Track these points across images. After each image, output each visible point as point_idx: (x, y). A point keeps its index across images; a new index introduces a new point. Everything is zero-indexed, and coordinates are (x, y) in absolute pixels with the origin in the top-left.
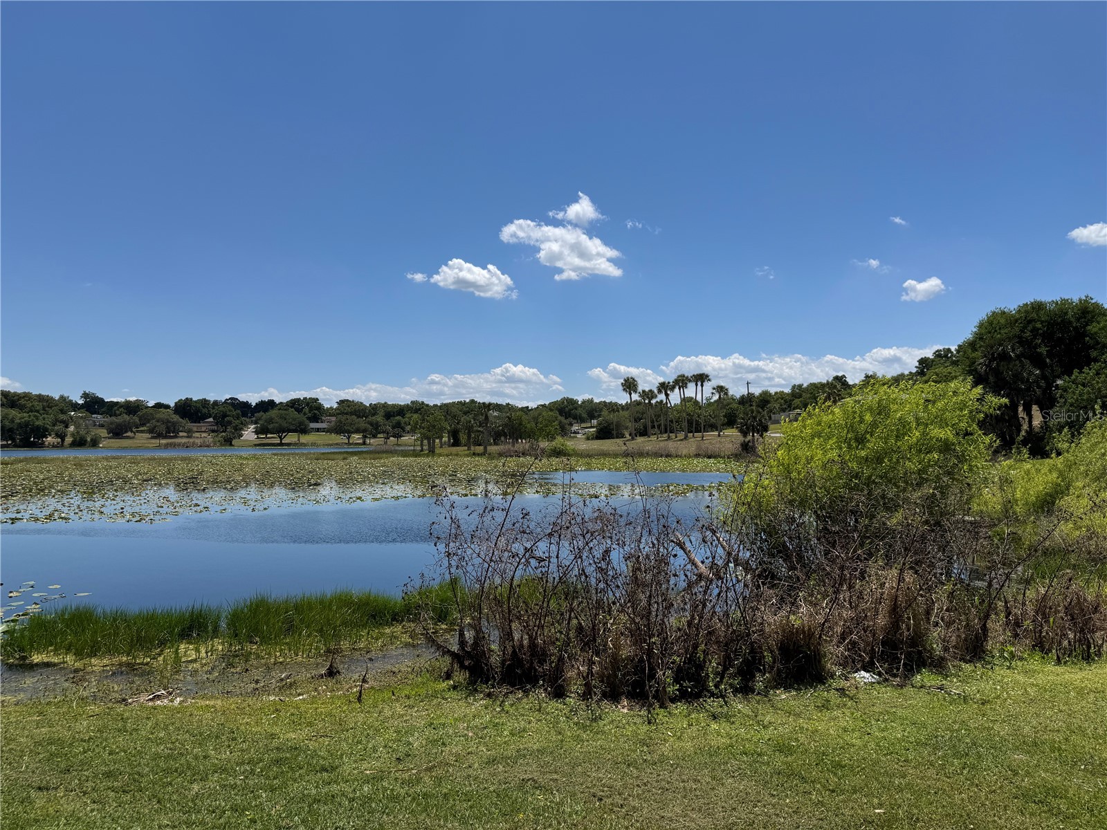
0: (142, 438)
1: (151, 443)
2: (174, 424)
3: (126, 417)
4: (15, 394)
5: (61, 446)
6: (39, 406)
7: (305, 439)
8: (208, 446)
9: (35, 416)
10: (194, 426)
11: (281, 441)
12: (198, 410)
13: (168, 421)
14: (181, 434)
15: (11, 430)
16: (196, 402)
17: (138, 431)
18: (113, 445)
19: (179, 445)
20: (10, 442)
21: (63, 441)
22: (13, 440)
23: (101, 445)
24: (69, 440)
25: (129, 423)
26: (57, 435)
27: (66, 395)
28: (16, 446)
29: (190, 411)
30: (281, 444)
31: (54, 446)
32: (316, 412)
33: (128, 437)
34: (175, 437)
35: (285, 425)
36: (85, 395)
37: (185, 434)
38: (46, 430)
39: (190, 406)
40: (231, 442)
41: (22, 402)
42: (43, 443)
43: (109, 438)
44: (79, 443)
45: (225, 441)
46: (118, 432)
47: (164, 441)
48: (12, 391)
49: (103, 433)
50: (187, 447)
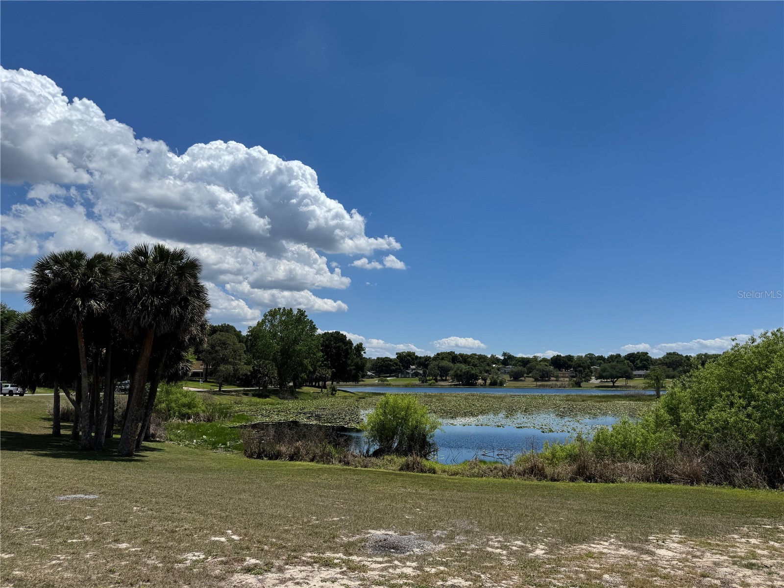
0: (529, 381)
1: (532, 384)
2: (547, 373)
3: (520, 368)
4: (467, 355)
5: (484, 385)
6: (476, 361)
7: (631, 383)
8: (564, 387)
9: (471, 368)
10: (560, 374)
11: (614, 384)
12: (565, 363)
13: (543, 371)
14: (552, 378)
15: (460, 376)
16: (563, 357)
17: (527, 377)
18: (510, 385)
19: (547, 386)
20: (461, 383)
21: (486, 382)
22: (462, 381)
23: (505, 385)
24: (488, 381)
25: (521, 372)
26: (483, 379)
27: (494, 354)
28: (463, 385)
29: (559, 363)
30: (613, 386)
31: (481, 385)
32: (645, 362)
33: (521, 380)
34: (549, 380)
35: (614, 373)
36: (504, 354)
37: (555, 379)
38: (477, 376)
39: (560, 360)
40: (580, 385)
41: (469, 359)
42: (476, 383)
43: (511, 381)
44: (494, 384)
45: (576, 383)
46: (516, 377)
47: (539, 383)
48: (465, 354)
49: (507, 377)
50: (551, 387)
